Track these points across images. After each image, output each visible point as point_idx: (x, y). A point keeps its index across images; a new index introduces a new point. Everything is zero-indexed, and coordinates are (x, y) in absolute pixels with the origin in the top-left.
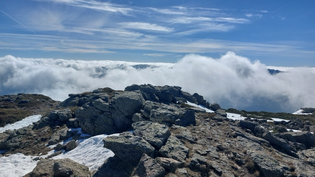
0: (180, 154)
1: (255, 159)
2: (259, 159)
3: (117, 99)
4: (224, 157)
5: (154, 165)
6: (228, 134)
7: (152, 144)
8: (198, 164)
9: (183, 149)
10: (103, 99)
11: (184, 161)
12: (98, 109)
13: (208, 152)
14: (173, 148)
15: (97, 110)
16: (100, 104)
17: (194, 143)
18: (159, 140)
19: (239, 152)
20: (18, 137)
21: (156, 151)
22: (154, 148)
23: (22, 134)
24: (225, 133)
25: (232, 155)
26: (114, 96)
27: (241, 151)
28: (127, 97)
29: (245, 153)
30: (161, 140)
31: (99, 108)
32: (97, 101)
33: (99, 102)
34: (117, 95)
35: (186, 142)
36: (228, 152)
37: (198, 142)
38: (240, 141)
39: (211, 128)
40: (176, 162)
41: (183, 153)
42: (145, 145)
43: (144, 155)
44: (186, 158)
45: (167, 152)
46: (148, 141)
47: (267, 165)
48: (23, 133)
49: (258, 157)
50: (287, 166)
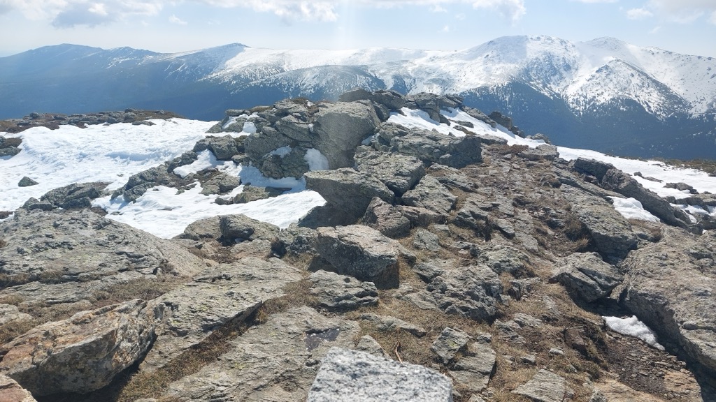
0: (440, 202)
1: (585, 218)
2: (591, 218)
3: (324, 117)
4: (524, 214)
5: (391, 213)
6: (544, 179)
7: (390, 186)
8: (472, 218)
9: (447, 196)
10: (296, 117)
11: (445, 214)
12: (288, 137)
13: (495, 206)
14: (427, 194)
15: (286, 139)
16: (290, 126)
17: (471, 191)
18: (402, 180)
19: (557, 208)
20: (143, 184)
21: (397, 198)
22: (393, 193)
23: (149, 181)
24: (538, 178)
25: (541, 213)
26: (318, 111)
27: (561, 206)
28: (344, 112)
29: (569, 209)
30: (408, 181)
31: (290, 135)
32: (283, 121)
33: (289, 123)
34: (324, 109)
35: (455, 189)
36: (535, 207)
37: (479, 190)
38: (564, 191)
39: (510, 170)
40: (431, 213)
41: (444, 202)
42: (377, 186)
43: (375, 199)
44: (450, 210)
45: (416, 200)
46: (383, 181)
47: (605, 228)
48: (151, 179)
49: (591, 215)
50: (647, 233)
